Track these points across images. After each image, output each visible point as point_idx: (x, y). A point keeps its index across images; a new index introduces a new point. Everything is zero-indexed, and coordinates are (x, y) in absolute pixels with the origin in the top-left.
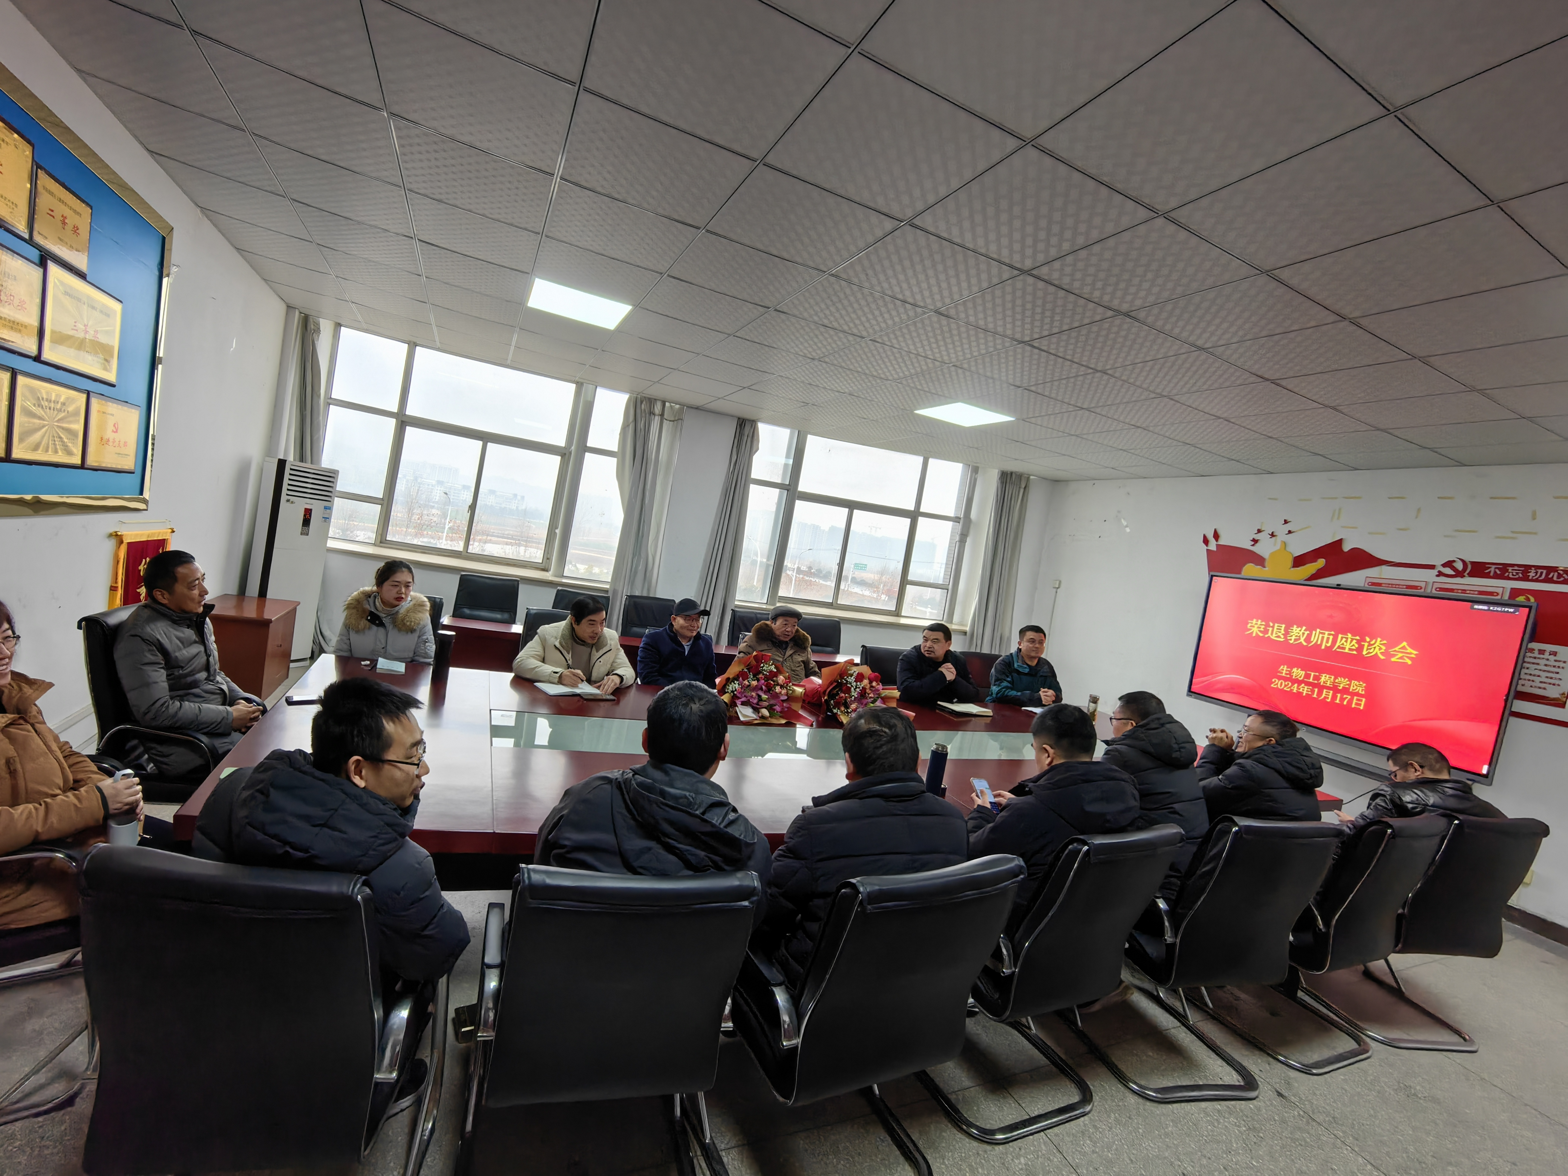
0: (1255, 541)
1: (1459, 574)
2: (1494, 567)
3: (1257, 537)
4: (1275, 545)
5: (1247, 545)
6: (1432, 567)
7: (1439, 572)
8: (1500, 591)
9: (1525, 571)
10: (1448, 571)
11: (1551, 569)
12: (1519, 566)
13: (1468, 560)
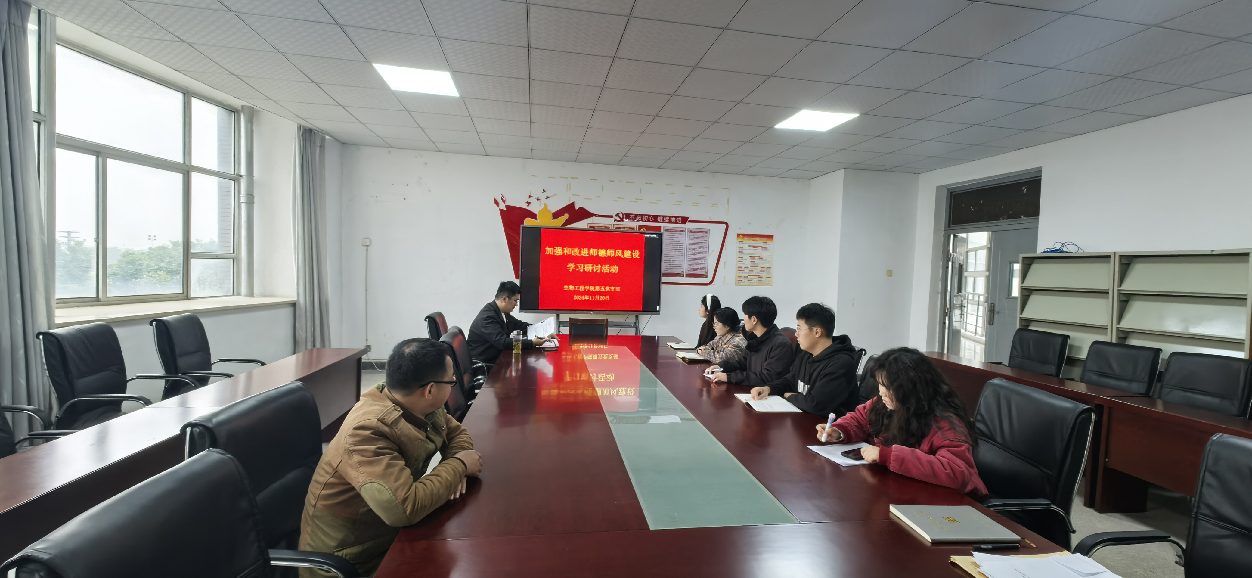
1: (622, 220)
2: (632, 216)
6: (612, 217)
7: (615, 219)
8: (635, 227)
9: (642, 217)
10: (618, 219)
11: (649, 216)
12: (640, 215)
13: (624, 213)
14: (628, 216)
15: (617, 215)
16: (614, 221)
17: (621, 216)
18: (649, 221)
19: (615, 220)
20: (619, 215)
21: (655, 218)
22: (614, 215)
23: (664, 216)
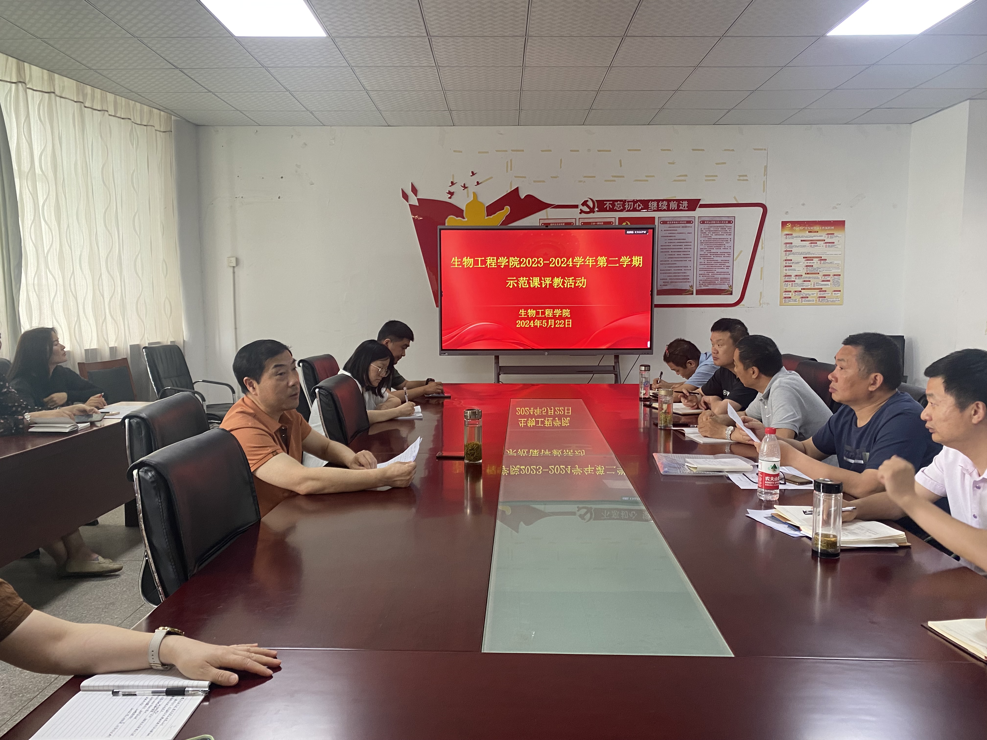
0: (451, 194)
1: (592, 211)
2: (608, 203)
3: (452, 189)
4: (468, 196)
5: (445, 198)
6: (576, 206)
7: (581, 210)
8: (613, 220)
9: (623, 205)
10: (586, 209)
11: (635, 202)
12: (621, 201)
13: (594, 199)
14: (601, 206)
15: (585, 203)
16: (580, 213)
17: (590, 204)
18: (635, 210)
19: (582, 212)
20: (588, 203)
21: (645, 204)
22: (579, 203)
23: (658, 201)
